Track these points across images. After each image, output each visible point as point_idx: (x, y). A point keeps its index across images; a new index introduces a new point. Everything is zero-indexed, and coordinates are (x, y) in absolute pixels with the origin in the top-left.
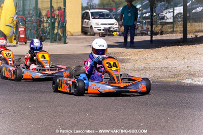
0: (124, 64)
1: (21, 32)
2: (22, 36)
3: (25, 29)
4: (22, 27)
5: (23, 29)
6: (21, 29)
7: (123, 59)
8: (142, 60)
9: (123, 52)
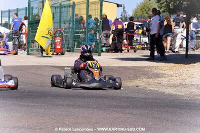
0: (159, 79)
1: (58, 44)
2: (58, 47)
3: (61, 40)
4: (58, 38)
5: (60, 40)
6: (58, 40)
7: (158, 74)
8: (177, 75)
9: (158, 66)
